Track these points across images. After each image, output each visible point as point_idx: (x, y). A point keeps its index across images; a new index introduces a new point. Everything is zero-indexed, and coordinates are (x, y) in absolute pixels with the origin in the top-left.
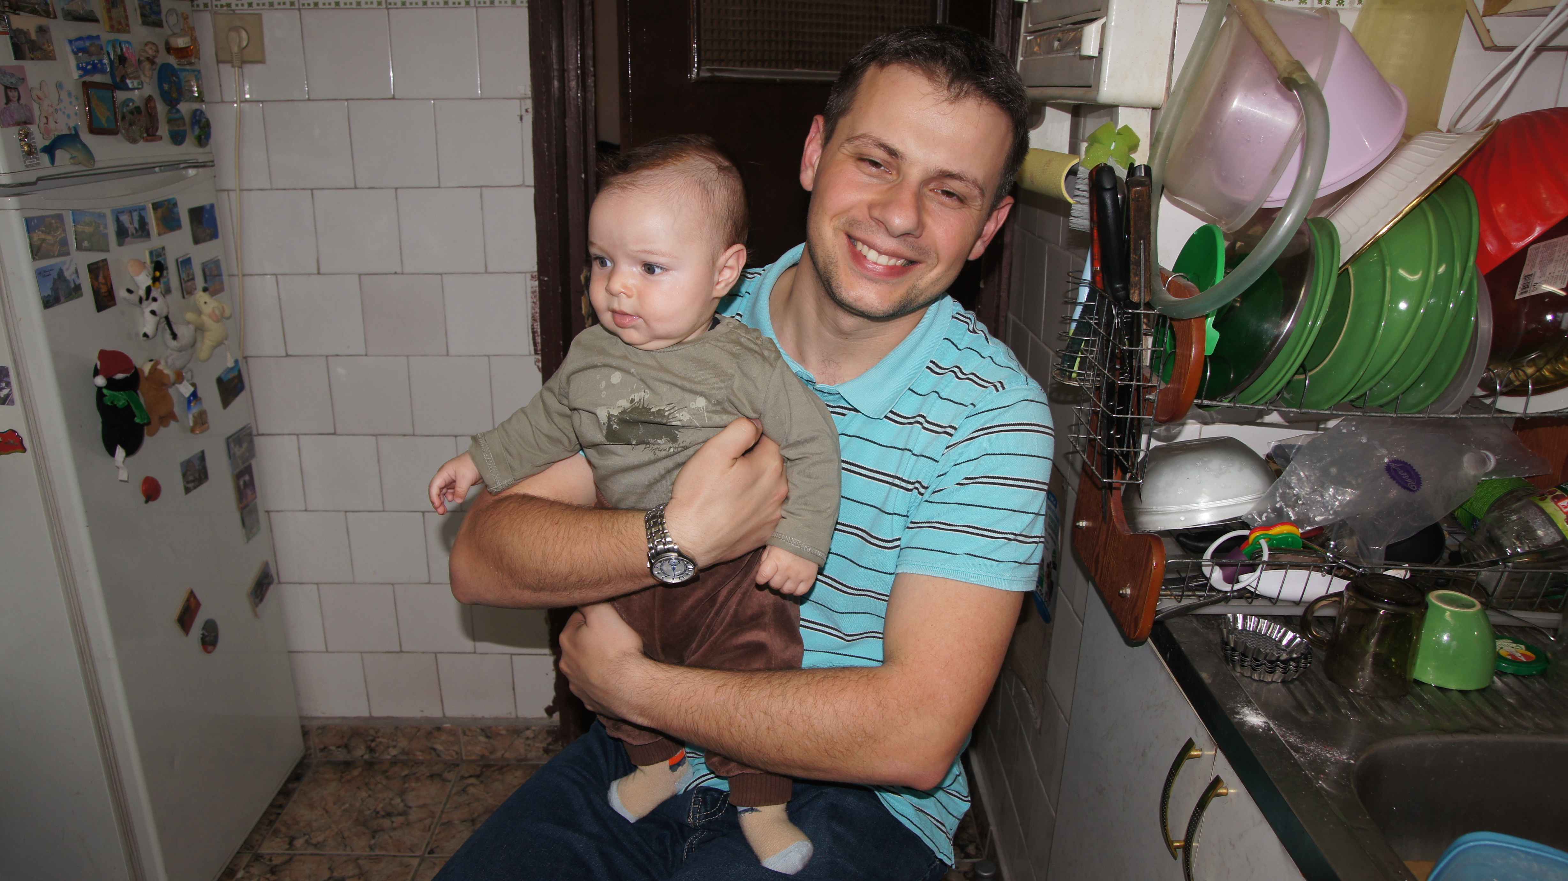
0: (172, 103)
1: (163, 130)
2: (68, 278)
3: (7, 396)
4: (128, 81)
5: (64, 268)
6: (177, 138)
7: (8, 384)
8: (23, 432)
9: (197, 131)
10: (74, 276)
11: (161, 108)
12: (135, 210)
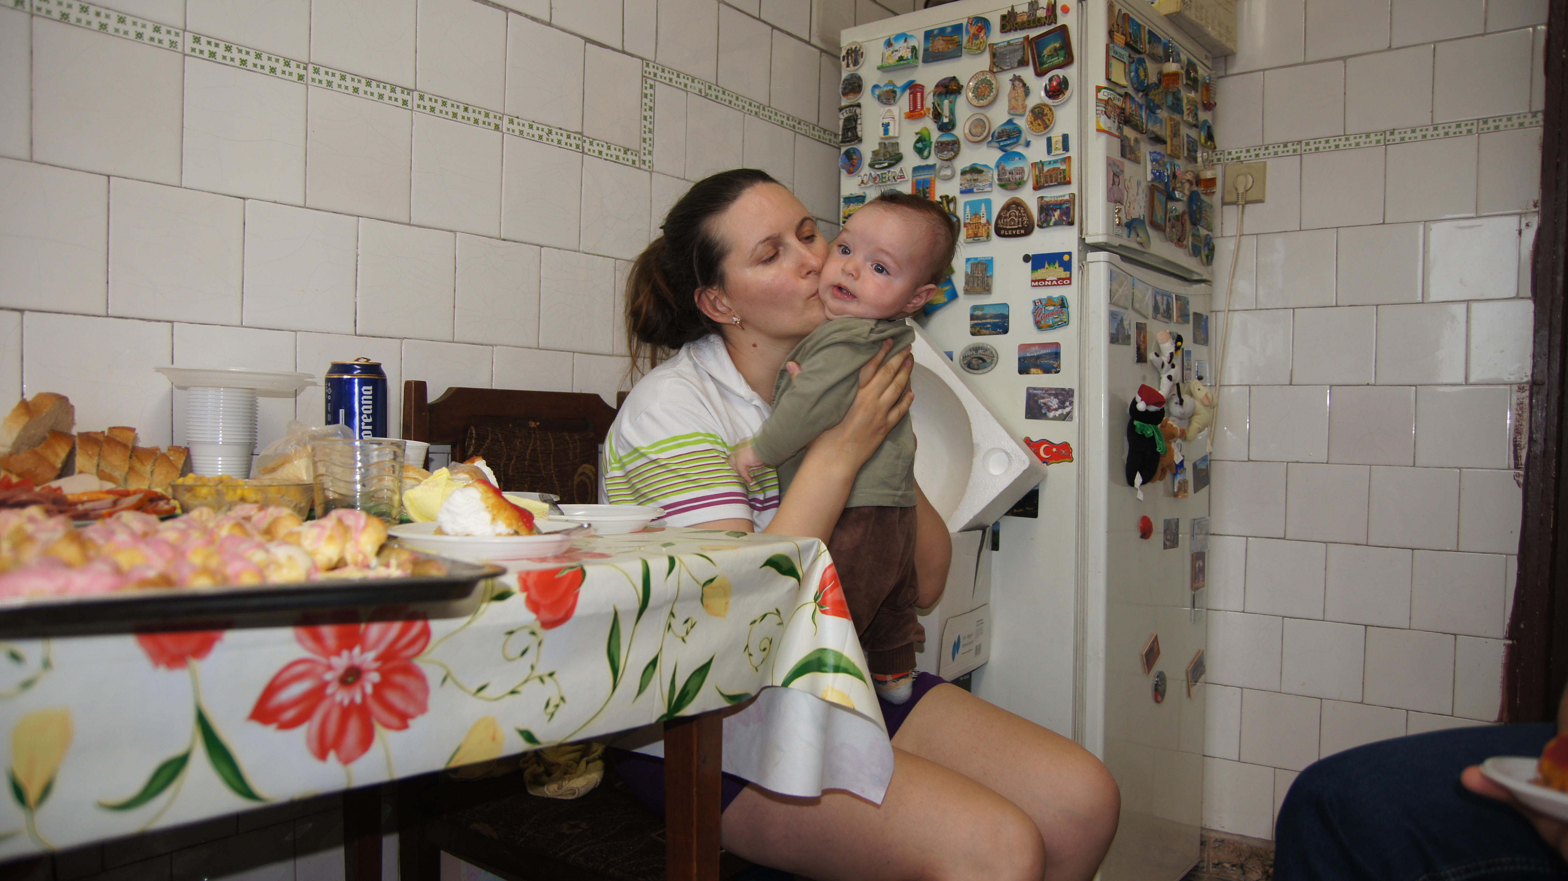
0: (1195, 223)
1: (1189, 241)
2: (1125, 326)
3: (1068, 413)
4: (1176, 193)
5: (1124, 318)
6: (1195, 252)
7: (1071, 403)
8: (1074, 446)
9: (1207, 252)
10: (1128, 326)
11: (1188, 226)
12: (1165, 296)
